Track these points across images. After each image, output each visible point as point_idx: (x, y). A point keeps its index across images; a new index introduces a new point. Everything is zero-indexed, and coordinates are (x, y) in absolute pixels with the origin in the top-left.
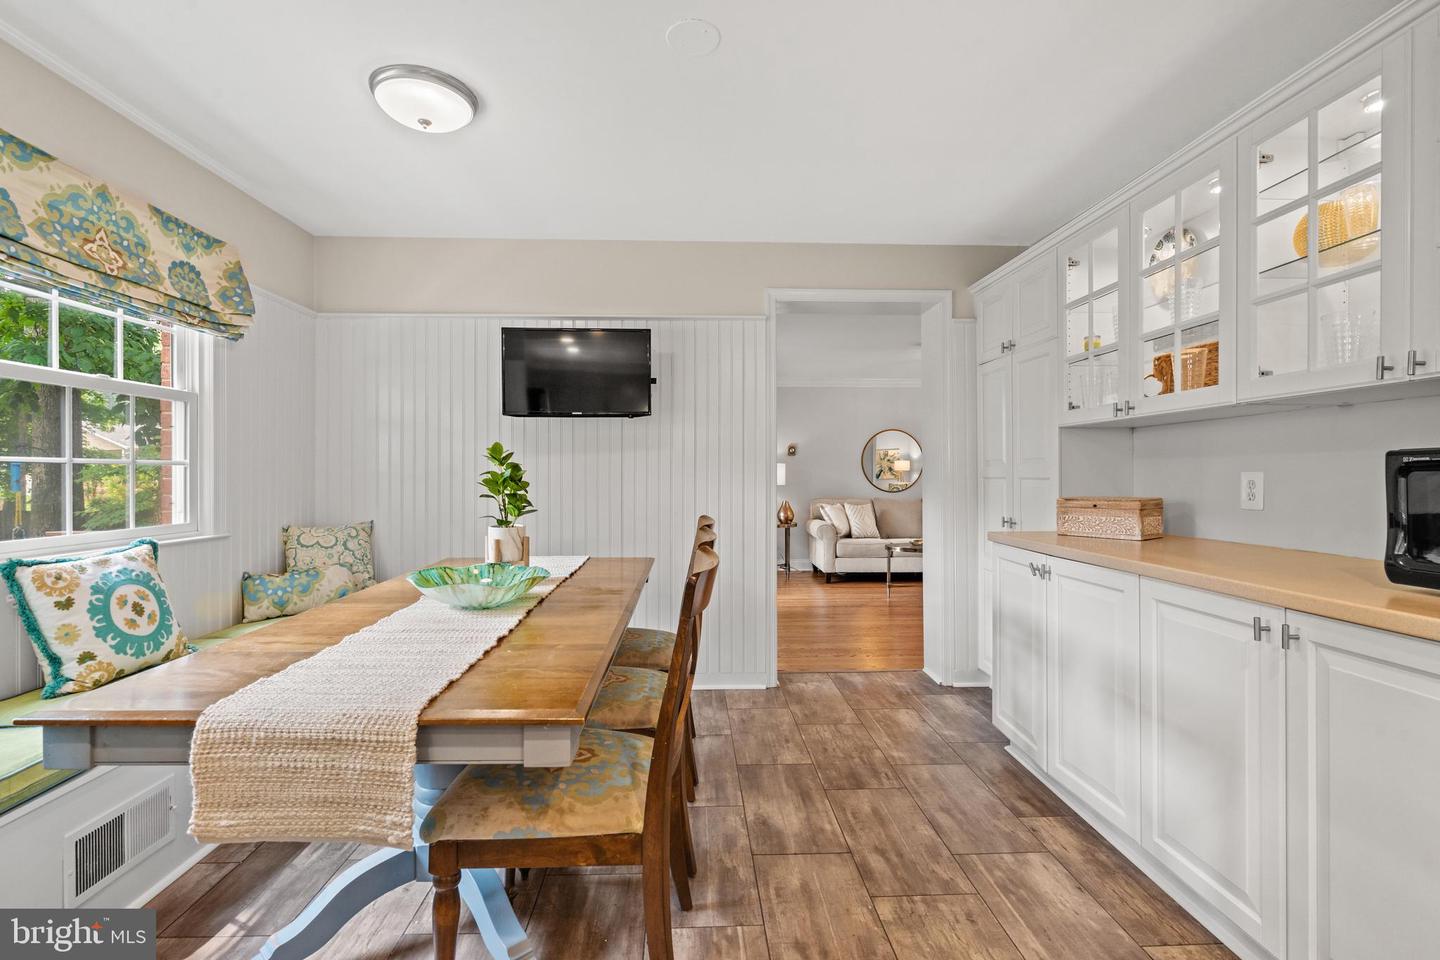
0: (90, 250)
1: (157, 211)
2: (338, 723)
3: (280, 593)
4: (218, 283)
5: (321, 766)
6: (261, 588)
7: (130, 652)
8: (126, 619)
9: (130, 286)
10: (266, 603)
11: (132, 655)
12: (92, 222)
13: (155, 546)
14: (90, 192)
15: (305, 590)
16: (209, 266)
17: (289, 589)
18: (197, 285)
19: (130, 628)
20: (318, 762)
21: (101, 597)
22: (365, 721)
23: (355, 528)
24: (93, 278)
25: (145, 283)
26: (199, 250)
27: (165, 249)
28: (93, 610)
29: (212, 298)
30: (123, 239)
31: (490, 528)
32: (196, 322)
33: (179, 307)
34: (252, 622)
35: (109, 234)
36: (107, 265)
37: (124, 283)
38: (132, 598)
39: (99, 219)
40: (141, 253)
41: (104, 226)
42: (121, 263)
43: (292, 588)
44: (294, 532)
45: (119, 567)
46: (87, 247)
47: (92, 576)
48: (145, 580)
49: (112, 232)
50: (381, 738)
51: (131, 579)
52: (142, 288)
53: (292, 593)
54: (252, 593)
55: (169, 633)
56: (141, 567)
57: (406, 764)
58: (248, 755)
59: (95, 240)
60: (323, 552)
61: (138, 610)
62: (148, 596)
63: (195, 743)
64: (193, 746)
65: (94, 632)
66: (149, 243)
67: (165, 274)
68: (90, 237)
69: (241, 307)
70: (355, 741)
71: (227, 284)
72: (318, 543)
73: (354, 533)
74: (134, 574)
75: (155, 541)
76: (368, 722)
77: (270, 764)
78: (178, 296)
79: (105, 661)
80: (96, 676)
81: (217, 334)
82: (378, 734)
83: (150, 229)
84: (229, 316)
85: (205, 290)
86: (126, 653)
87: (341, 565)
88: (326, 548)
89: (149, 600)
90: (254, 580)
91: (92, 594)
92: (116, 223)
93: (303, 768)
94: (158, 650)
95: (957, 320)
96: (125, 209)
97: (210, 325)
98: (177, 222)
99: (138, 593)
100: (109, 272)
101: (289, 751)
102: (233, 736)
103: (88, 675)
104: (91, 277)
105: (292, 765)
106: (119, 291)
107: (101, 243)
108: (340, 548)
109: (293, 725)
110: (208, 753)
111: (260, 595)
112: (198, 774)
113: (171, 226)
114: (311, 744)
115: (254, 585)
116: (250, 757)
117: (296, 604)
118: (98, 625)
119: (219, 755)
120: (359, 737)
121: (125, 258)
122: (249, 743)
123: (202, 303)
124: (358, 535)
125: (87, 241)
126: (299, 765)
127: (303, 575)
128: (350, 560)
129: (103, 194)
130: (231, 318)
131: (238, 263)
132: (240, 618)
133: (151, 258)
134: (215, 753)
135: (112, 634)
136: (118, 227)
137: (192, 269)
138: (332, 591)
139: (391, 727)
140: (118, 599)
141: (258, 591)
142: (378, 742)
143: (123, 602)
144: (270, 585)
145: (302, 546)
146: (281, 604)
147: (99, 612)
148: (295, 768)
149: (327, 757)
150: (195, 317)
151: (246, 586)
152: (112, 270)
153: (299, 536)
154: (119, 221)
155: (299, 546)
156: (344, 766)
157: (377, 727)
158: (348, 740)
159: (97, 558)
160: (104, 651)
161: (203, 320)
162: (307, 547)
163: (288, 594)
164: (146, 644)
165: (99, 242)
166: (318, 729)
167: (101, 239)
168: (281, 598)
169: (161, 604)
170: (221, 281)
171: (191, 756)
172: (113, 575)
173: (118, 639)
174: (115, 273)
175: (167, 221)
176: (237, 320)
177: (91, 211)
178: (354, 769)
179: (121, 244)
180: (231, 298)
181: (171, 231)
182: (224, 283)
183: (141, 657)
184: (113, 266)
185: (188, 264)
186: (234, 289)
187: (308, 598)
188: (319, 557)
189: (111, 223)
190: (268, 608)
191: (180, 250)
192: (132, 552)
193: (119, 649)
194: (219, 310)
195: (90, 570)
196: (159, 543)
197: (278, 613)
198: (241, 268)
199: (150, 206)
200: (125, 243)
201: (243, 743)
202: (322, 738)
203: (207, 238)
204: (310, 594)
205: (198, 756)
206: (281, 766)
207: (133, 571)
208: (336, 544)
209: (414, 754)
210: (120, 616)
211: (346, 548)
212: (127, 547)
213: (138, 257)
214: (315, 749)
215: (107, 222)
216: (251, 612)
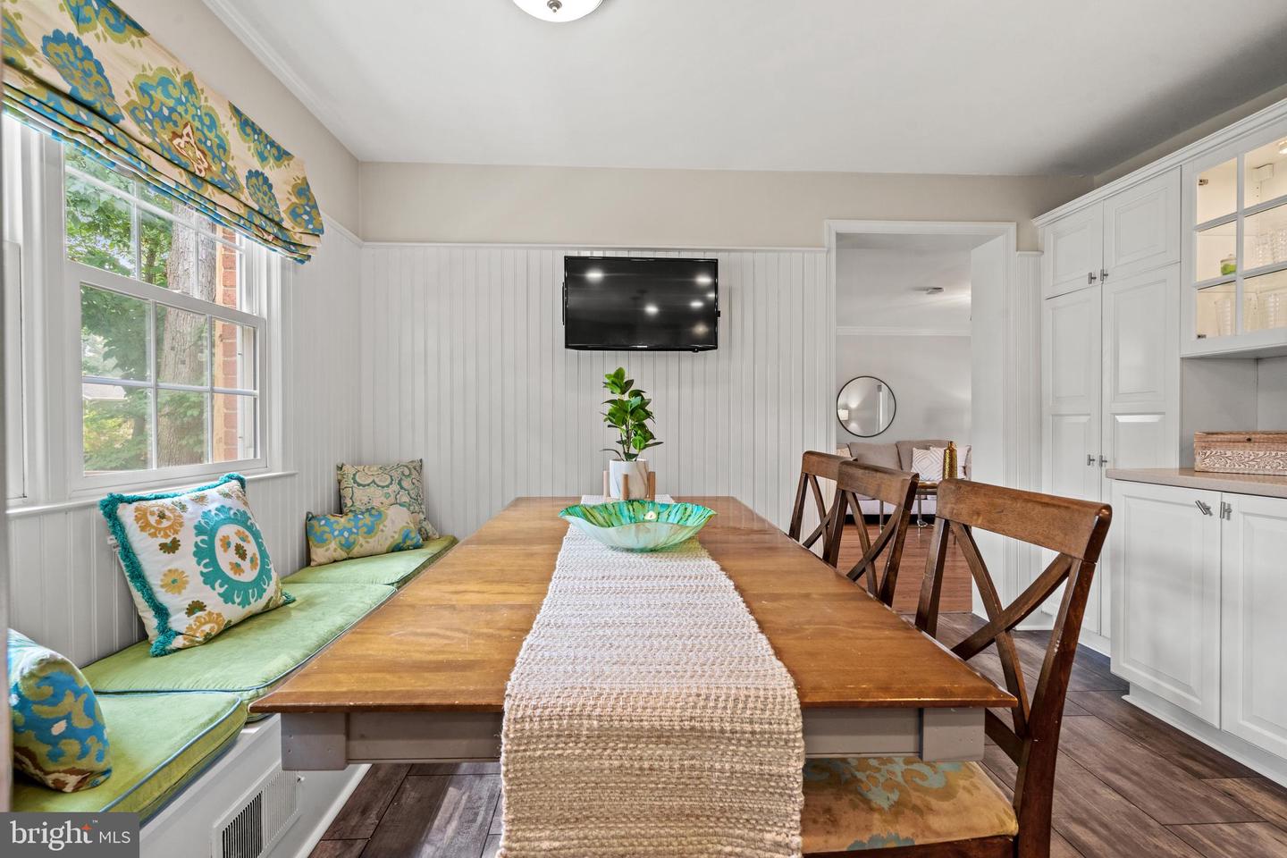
0: (179, 145)
1: (236, 111)
2: (694, 707)
3: (346, 534)
4: (288, 199)
5: (676, 766)
6: (327, 529)
7: (237, 600)
8: (231, 563)
9: (216, 191)
10: (333, 545)
11: (239, 604)
12: (180, 114)
13: (242, 481)
14: (178, 79)
15: (370, 531)
16: (279, 177)
17: (355, 530)
18: (270, 198)
19: (235, 573)
20: (671, 760)
21: (206, 538)
22: (730, 704)
23: (407, 467)
24: (184, 179)
25: (229, 190)
26: (272, 161)
27: (243, 156)
28: (199, 554)
29: (283, 215)
30: (207, 139)
31: (611, 462)
32: (270, 238)
33: (258, 220)
34: (320, 565)
35: (195, 130)
36: (196, 165)
37: (210, 187)
38: (235, 540)
39: (186, 111)
40: (223, 158)
41: (190, 119)
42: (206, 165)
43: (358, 530)
44: (349, 470)
45: (217, 505)
46: (176, 142)
47: (193, 514)
48: (242, 519)
49: (198, 129)
50: (757, 728)
51: (230, 518)
52: (226, 195)
53: (357, 534)
54: (318, 534)
55: (270, 578)
56: (235, 504)
57: (792, 762)
58: (577, 752)
59: (183, 135)
60: (379, 492)
61: (241, 552)
62: (247, 536)
63: (507, 736)
64: (504, 740)
65: (202, 579)
66: (229, 145)
67: (243, 182)
68: (178, 130)
69: (311, 226)
70: (722, 731)
71: (297, 201)
72: (374, 481)
73: (407, 472)
74: (232, 512)
75: (242, 476)
76: (735, 707)
77: (607, 763)
78: (257, 208)
79: (216, 611)
80: (207, 628)
81: (288, 254)
82: (751, 722)
83: (229, 128)
84: (299, 235)
85: (277, 205)
86: (234, 603)
87: (400, 505)
88: (383, 487)
89: (249, 542)
90: (320, 520)
91: (197, 535)
92: (200, 118)
93: (651, 769)
94: (261, 598)
95: (1022, 253)
96: (209, 104)
97: (282, 244)
98: (253, 126)
99: (238, 533)
100: (197, 173)
101: (632, 745)
102: (556, 727)
103: (199, 627)
104: (181, 176)
105: (636, 765)
106: (206, 195)
107: (188, 139)
108: (395, 487)
109: (634, 709)
110: (525, 750)
111: (326, 536)
112: (510, 780)
113: (248, 130)
114: (660, 736)
115: (320, 526)
116: (579, 756)
117: (361, 546)
118: (205, 571)
119: (539, 753)
120: (728, 727)
121: (210, 161)
122: (578, 736)
123: (277, 219)
124: (410, 474)
125: (176, 135)
126: (646, 765)
127: (367, 515)
128: (406, 499)
129: (189, 82)
130: (300, 238)
131: (305, 179)
132: (307, 561)
133: (230, 163)
134: (534, 750)
135: (219, 581)
136: (203, 124)
137: (266, 180)
138: (395, 532)
139: (768, 713)
140: (221, 540)
141: (324, 532)
142: (753, 733)
143: (226, 544)
144: (335, 526)
145: (359, 485)
146: (348, 546)
147: (205, 553)
148: (641, 769)
149: (683, 754)
150: (269, 233)
151: (312, 527)
152: (200, 171)
153: (354, 475)
154: (204, 117)
155: (356, 485)
156: (707, 765)
157: (749, 712)
158: (712, 730)
159: (194, 495)
160: (212, 598)
161: (276, 238)
162: (364, 486)
163: (353, 536)
164: (250, 591)
165: (186, 138)
166: (671, 717)
167: (188, 135)
168: (347, 539)
169: (260, 545)
170: (290, 196)
171: (503, 755)
172: (213, 513)
173: (226, 586)
174: (203, 175)
175: (246, 124)
176: (307, 240)
177: (179, 101)
178: (722, 771)
179: (205, 143)
180: (300, 216)
181: (248, 135)
182: (294, 199)
183: (247, 606)
184: (199, 168)
185: (262, 174)
186: (303, 206)
187: (374, 539)
188: (377, 497)
189: (197, 119)
190: (335, 550)
191: (256, 158)
192: (225, 488)
193: (227, 598)
194: (290, 228)
195: (190, 507)
196: (246, 478)
197: (345, 555)
198: (307, 184)
199: (230, 104)
200: (209, 143)
201: (570, 736)
202: (677, 728)
203: (278, 148)
204: (375, 536)
205: (512, 756)
206: (621, 766)
207: (230, 509)
208: (391, 483)
209: (802, 750)
210: (225, 559)
211: (402, 488)
212: (217, 482)
213: (221, 161)
214: (667, 743)
215: (193, 116)
216: (319, 554)
